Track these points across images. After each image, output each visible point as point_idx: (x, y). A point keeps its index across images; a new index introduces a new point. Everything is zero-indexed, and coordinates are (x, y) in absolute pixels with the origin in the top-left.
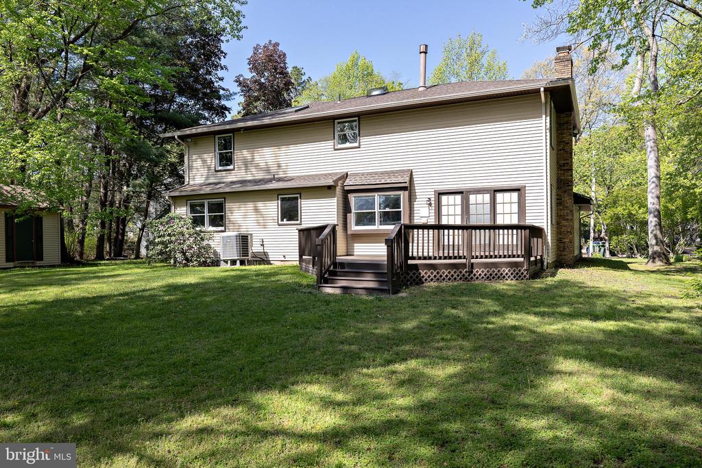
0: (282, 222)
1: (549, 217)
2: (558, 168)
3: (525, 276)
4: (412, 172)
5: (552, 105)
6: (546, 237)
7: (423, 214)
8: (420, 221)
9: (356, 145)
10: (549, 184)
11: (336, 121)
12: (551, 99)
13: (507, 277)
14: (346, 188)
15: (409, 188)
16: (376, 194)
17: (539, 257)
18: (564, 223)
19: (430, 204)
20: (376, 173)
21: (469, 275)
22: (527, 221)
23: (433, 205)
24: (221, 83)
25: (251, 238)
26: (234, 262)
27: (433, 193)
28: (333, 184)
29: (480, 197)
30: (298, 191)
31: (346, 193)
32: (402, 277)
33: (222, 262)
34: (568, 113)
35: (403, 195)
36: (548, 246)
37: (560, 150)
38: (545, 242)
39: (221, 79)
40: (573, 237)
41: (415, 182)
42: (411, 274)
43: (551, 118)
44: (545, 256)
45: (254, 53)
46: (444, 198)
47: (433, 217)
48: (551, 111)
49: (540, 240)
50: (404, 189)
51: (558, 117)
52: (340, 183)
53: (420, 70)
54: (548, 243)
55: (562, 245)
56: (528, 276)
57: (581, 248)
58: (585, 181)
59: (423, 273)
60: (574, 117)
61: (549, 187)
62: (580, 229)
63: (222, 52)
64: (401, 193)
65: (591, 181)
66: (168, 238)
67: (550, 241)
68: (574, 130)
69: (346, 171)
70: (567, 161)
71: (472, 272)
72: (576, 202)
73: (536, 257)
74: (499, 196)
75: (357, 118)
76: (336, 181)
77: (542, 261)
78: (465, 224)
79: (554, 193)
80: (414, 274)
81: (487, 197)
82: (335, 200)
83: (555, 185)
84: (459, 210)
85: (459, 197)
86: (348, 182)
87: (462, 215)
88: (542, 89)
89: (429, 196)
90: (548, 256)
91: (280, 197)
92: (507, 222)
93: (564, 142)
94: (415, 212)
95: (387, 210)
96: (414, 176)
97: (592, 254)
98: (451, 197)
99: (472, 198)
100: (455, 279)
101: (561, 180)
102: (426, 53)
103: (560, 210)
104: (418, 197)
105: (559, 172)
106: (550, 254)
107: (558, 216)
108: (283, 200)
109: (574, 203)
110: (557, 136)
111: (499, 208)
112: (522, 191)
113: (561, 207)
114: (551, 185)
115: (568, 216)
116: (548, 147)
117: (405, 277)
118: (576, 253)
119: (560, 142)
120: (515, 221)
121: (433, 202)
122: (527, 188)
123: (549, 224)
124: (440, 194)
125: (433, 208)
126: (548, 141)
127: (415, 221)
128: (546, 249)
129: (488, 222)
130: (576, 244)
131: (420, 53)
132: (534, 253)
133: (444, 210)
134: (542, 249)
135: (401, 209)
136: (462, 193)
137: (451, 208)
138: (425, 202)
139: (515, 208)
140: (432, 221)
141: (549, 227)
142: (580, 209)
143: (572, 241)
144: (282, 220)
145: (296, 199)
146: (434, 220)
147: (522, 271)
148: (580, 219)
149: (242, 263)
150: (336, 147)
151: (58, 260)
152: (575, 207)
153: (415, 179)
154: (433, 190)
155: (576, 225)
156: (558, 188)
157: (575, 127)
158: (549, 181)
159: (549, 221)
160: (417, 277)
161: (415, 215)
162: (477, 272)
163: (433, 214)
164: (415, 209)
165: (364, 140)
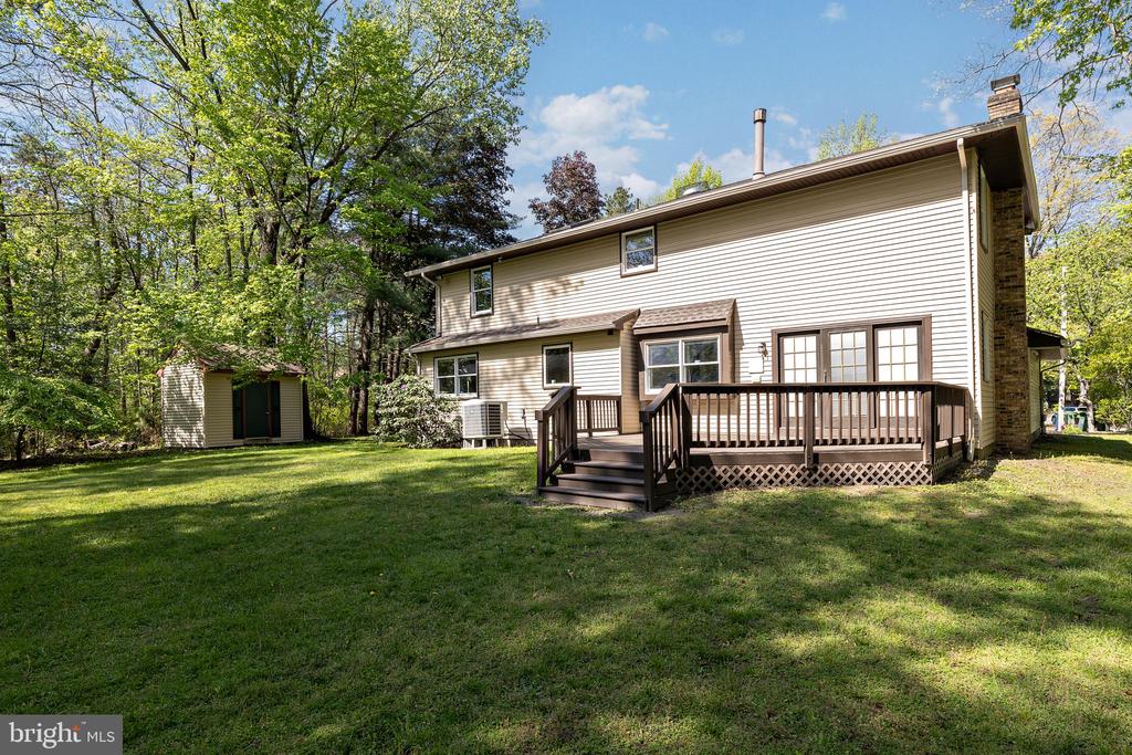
0: (549, 385)
1: (978, 369)
2: (996, 285)
3: (924, 478)
4: (735, 303)
5: (983, 175)
6: (972, 403)
7: (754, 368)
8: (748, 379)
9: (652, 267)
10: (976, 310)
11: (624, 234)
12: (979, 162)
13: (886, 479)
14: (636, 332)
15: (731, 328)
16: (680, 340)
17: (957, 440)
18: (1009, 378)
19: (765, 353)
20: (680, 308)
21: (810, 475)
22: (934, 376)
23: (770, 354)
24: (506, 209)
25: (505, 408)
26: (479, 442)
27: (770, 334)
28: (613, 326)
29: (848, 337)
30: (569, 339)
31: (637, 340)
32: (679, 479)
33: (465, 442)
34: (1016, 190)
35: (721, 340)
36: (977, 419)
37: (1001, 254)
38: (969, 413)
39: (507, 204)
40: (1028, 403)
41: (741, 319)
42: (697, 472)
43: (979, 195)
44: (971, 438)
45: (555, 169)
46: (788, 343)
47: (771, 373)
48: (980, 184)
49: (959, 410)
50: (723, 329)
51: (994, 199)
52: (626, 325)
53: (754, 148)
54: (977, 413)
55: (1005, 416)
56: (930, 478)
57: (1043, 418)
58: (1048, 314)
59: (719, 471)
60: (1026, 197)
61: (977, 316)
62: (1041, 388)
63: (508, 169)
64: (718, 336)
65: (1060, 313)
66: (396, 408)
67: (979, 410)
68: (1026, 223)
69: (636, 307)
70: (1014, 273)
71: (816, 470)
72: (1031, 344)
73: (950, 441)
74: (883, 335)
75: (652, 228)
76: (619, 323)
77: (964, 445)
78: (823, 382)
79: (988, 328)
80: (703, 472)
81: (861, 337)
82: (618, 351)
83: (990, 311)
84: (812, 360)
85: (812, 340)
86: (639, 323)
87: (818, 368)
88: (960, 142)
89: (763, 340)
90: (977, 437)
91: (545, 348)
92: (898, 378)
93: (1007, 239)
94: (741, 365)
95: (697, 363)
96: (739, 310)
97: (1063, 428)
98: (800, 340)
99: (835, 340)
100: (782, 482)
101: (1003, 305)
102: (763, 121)
103: (1002, 356)
104: (745, 341)
105: (999, 292)
106: (981, 434)
107: (997, 367)
108: (549, 353)
109: (1029, 346)
110: (994, 231)
111: (883, 356)
112: (925, 324)
113: (1003, 352)
114: (982, 313)
115: (1016, 366)
116: (975, 245)
117: (685, 479)
118: (1034, 427)
119: (1000, 240)
120: (912, 376)
121: (769, 349)
122: (933, 319)
123: (978, 381)
124: (781, 336)
125: (770, 359)
126: (975, 234)
127: (742, 379)
128: (973, 426)
129: (862, 379)
130: (1034, 412)
131: (755, 122)
132: (945, 433)
133: (788, 362)
134: (965, 425)
135: (718, 362)
136: (817, 332)
137: (800, 358)
138: (757, 350)
139: (912, 354)
140: (768, 379)
141: (978, 386)
142: (1040, 356)
143: (1025, 410)
144: (549, 382)
145: (566, 351)
146: (771, 378)
147: (918, 467)
148: (1041, 374)
149: (490, 443)
150: (624, 273)
151: (300, 437)
152: (1031, 353)
153: (740, 314)
154: (769, 330)
155: (1034, 383)
156: (997, 319)
157: (1028, 218)
158: (976, 304)
159: (978, 375)
160: (708, 478)
161: (742, 370)
162: (826, 469)
163: (770, 369)
164: (741, 361)
165: (664, 261)
